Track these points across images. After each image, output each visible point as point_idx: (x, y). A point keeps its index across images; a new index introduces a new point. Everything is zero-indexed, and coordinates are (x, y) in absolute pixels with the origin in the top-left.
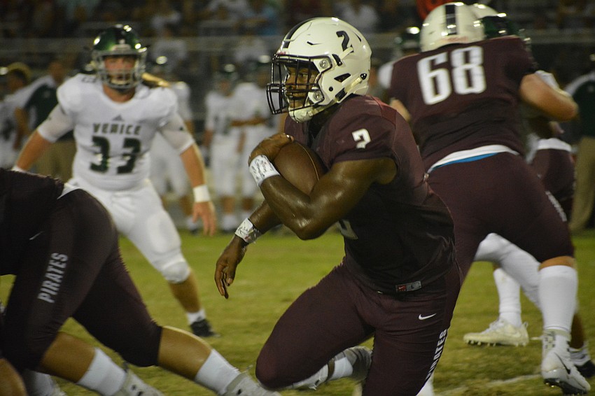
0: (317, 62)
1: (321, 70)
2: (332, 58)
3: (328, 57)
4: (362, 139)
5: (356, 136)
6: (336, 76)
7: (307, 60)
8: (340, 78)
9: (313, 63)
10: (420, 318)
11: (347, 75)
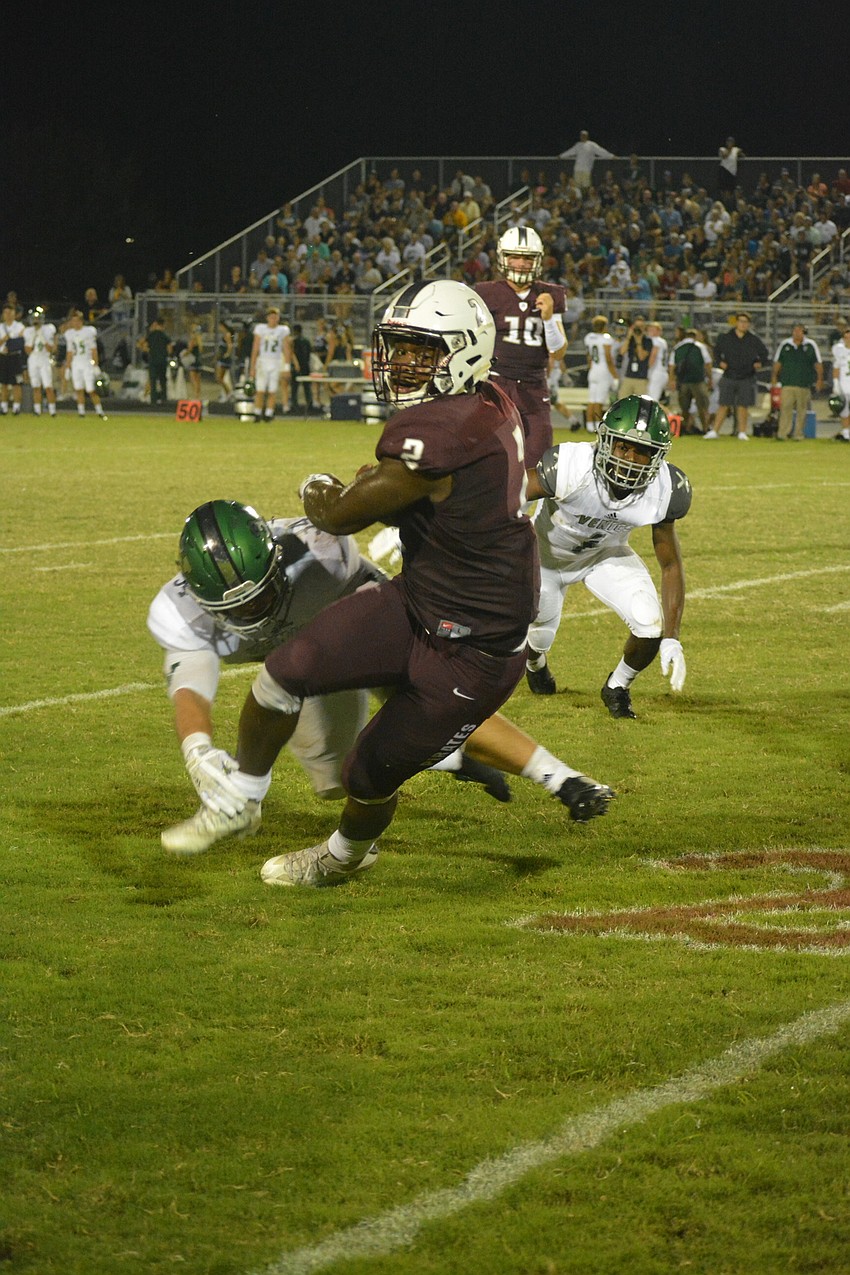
0: (448, 339)
1: (452, 350)
2: (466, 333)
3: (462, 333)
4: (411, 451)
5: (409, 443)
6: (469, 358)
7: (438, 336)
8: (471, 361)
9: (443, 341)
10: (455, 691)
11: (479, 357)
